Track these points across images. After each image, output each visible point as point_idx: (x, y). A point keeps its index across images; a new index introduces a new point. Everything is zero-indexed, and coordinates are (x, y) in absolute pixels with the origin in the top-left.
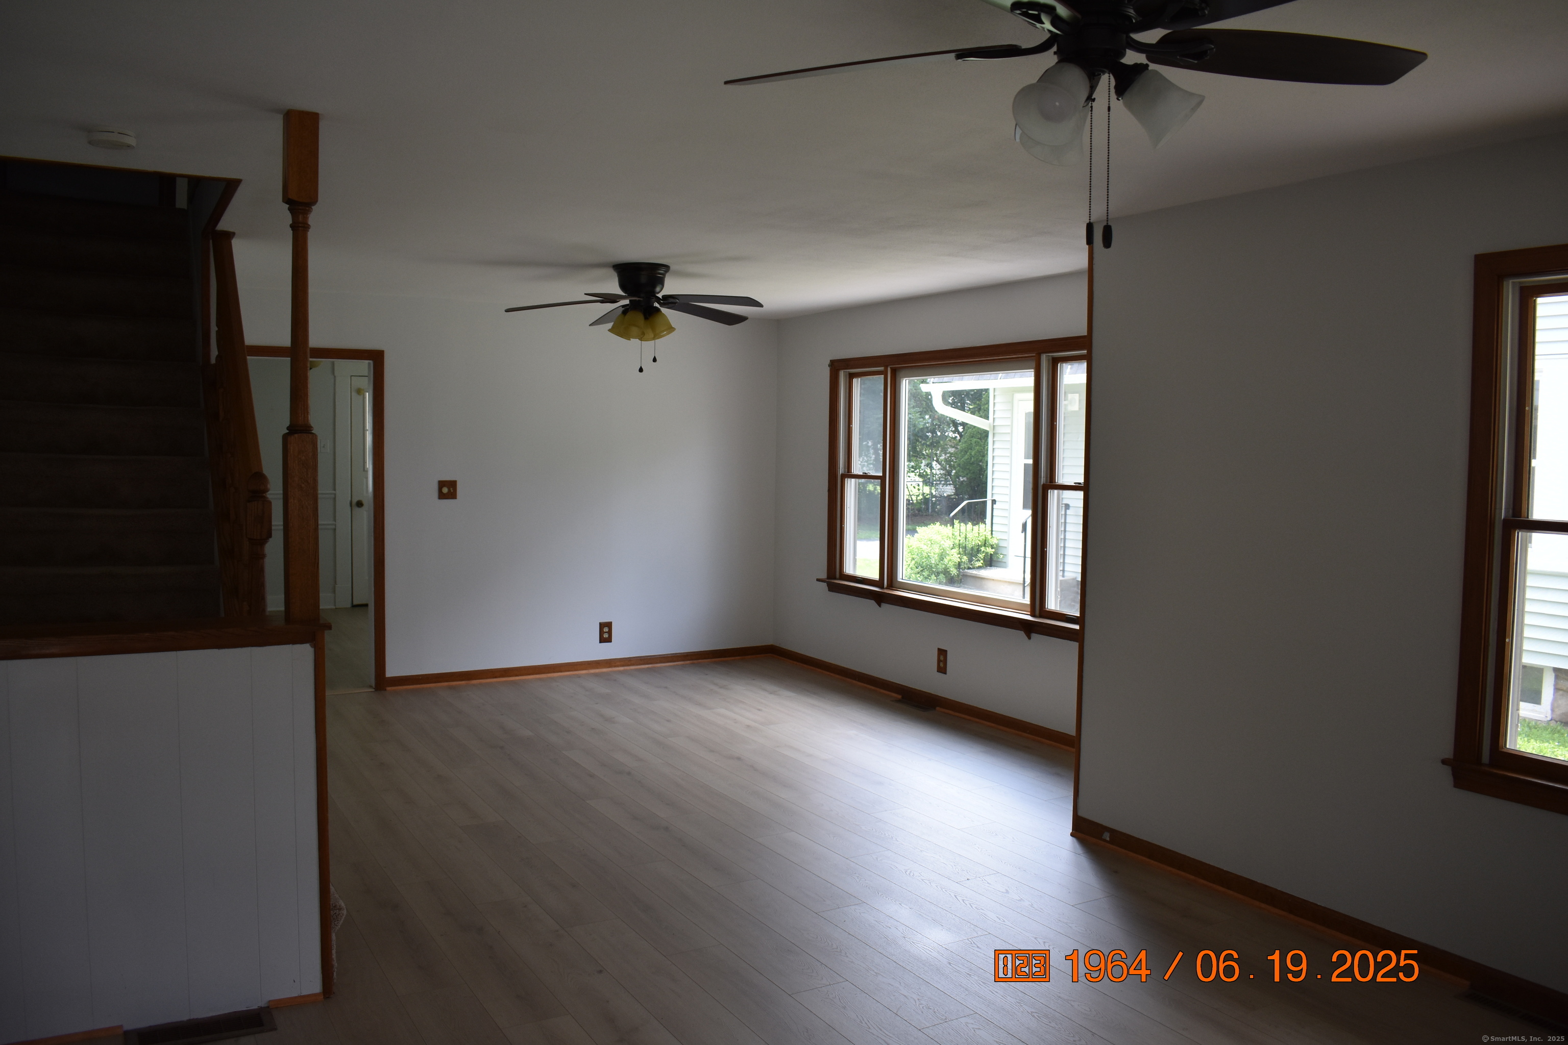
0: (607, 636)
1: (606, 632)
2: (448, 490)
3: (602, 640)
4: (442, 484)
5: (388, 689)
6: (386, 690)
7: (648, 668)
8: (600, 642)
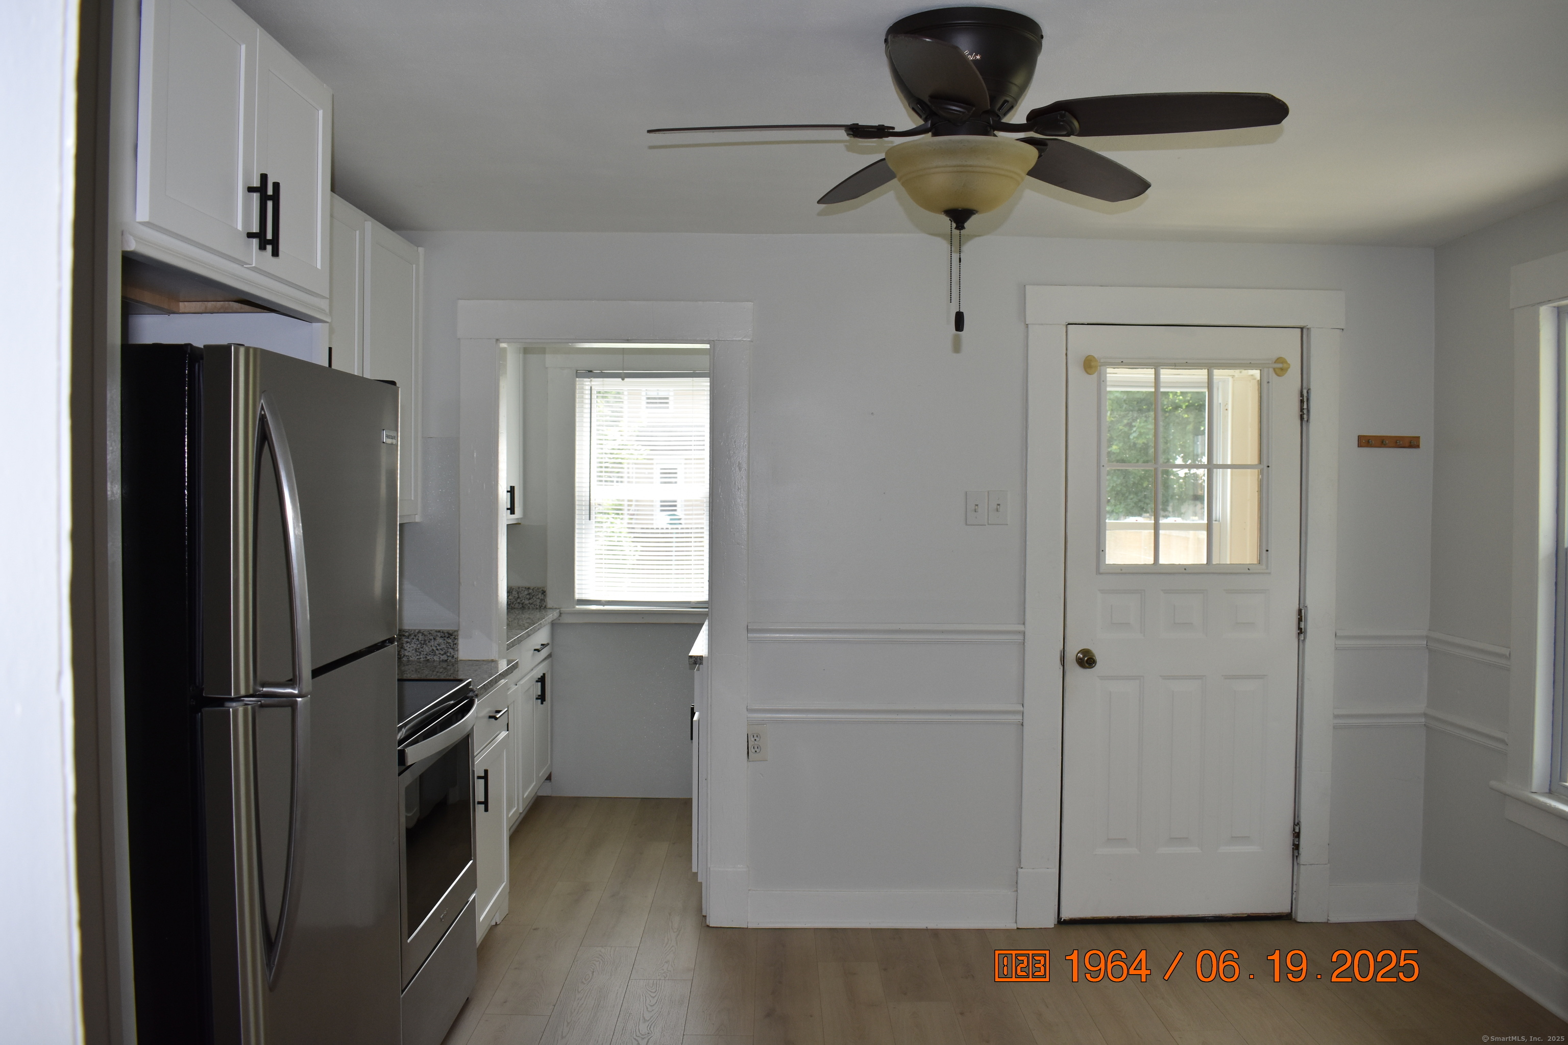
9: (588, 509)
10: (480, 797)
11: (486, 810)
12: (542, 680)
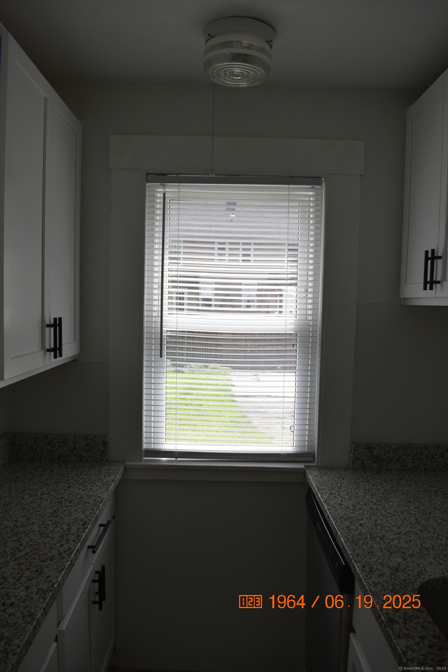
9: (159, 343)
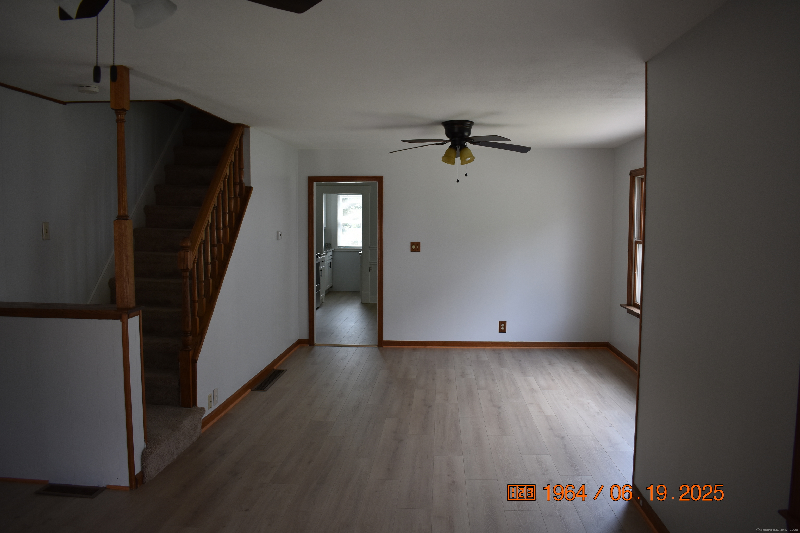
0: (503, 329)
1: (503, 327)
2: (416, 247)
3: (500, 331)
4: (412, 244)
5: (384, 346)
6: (383, 347)
7: (527, 349)
8: (499, 332)
10: (321, 274)
11: (322, 276)
12: (330, 263)
